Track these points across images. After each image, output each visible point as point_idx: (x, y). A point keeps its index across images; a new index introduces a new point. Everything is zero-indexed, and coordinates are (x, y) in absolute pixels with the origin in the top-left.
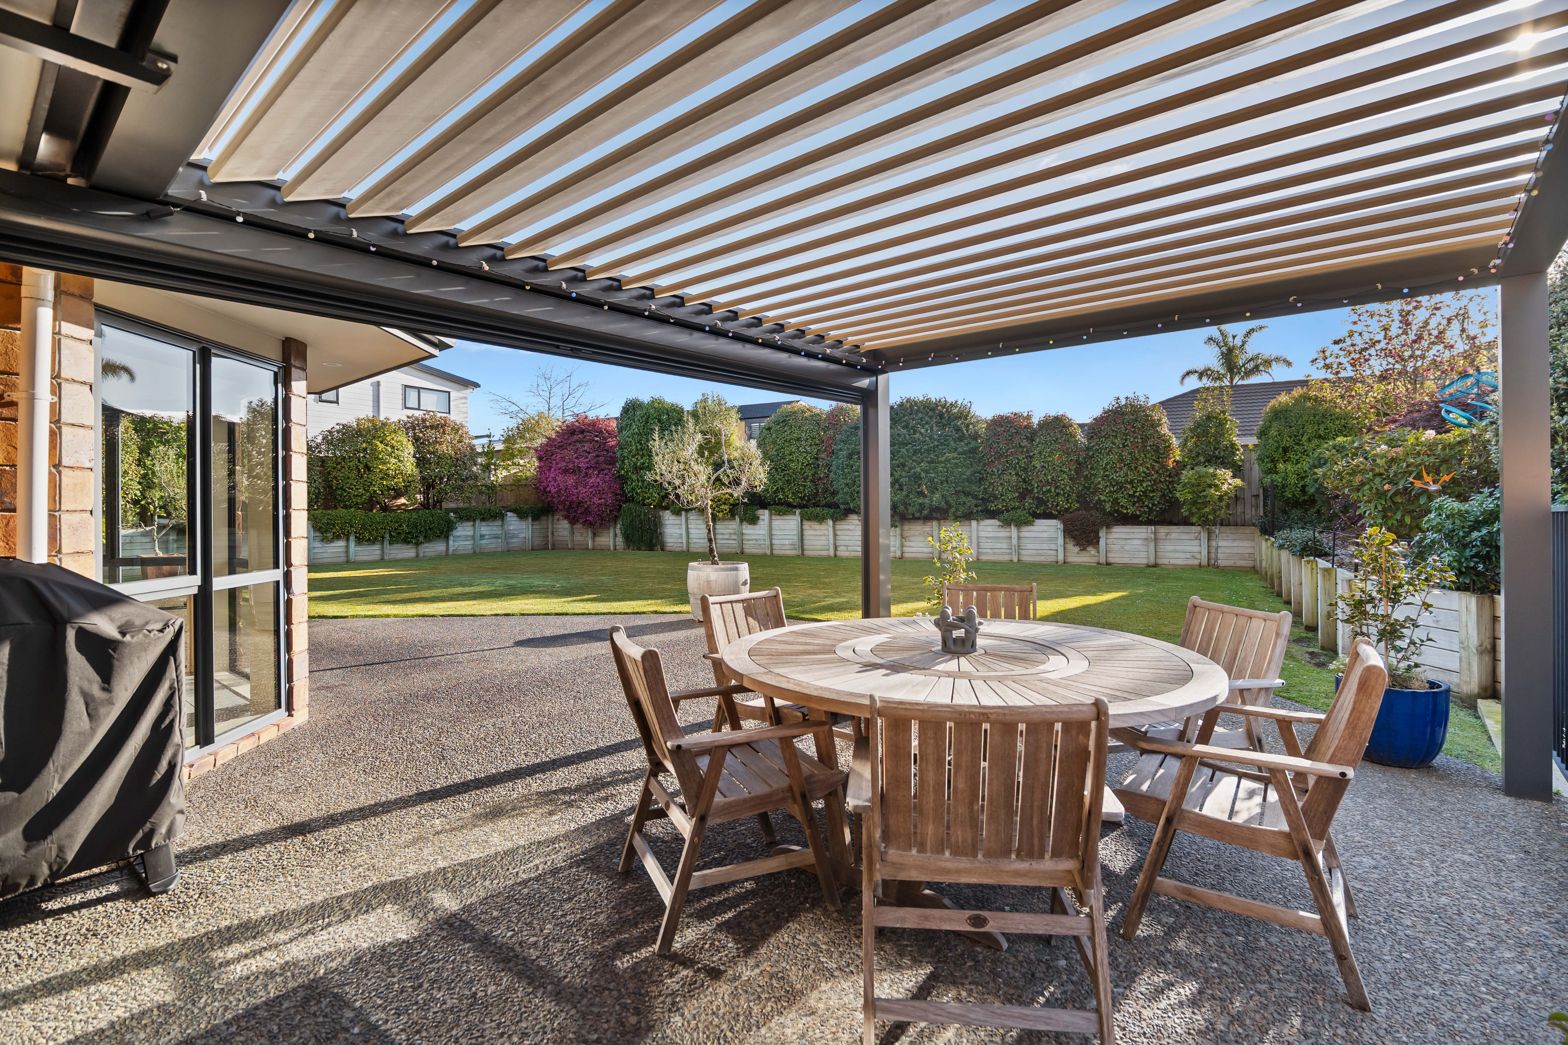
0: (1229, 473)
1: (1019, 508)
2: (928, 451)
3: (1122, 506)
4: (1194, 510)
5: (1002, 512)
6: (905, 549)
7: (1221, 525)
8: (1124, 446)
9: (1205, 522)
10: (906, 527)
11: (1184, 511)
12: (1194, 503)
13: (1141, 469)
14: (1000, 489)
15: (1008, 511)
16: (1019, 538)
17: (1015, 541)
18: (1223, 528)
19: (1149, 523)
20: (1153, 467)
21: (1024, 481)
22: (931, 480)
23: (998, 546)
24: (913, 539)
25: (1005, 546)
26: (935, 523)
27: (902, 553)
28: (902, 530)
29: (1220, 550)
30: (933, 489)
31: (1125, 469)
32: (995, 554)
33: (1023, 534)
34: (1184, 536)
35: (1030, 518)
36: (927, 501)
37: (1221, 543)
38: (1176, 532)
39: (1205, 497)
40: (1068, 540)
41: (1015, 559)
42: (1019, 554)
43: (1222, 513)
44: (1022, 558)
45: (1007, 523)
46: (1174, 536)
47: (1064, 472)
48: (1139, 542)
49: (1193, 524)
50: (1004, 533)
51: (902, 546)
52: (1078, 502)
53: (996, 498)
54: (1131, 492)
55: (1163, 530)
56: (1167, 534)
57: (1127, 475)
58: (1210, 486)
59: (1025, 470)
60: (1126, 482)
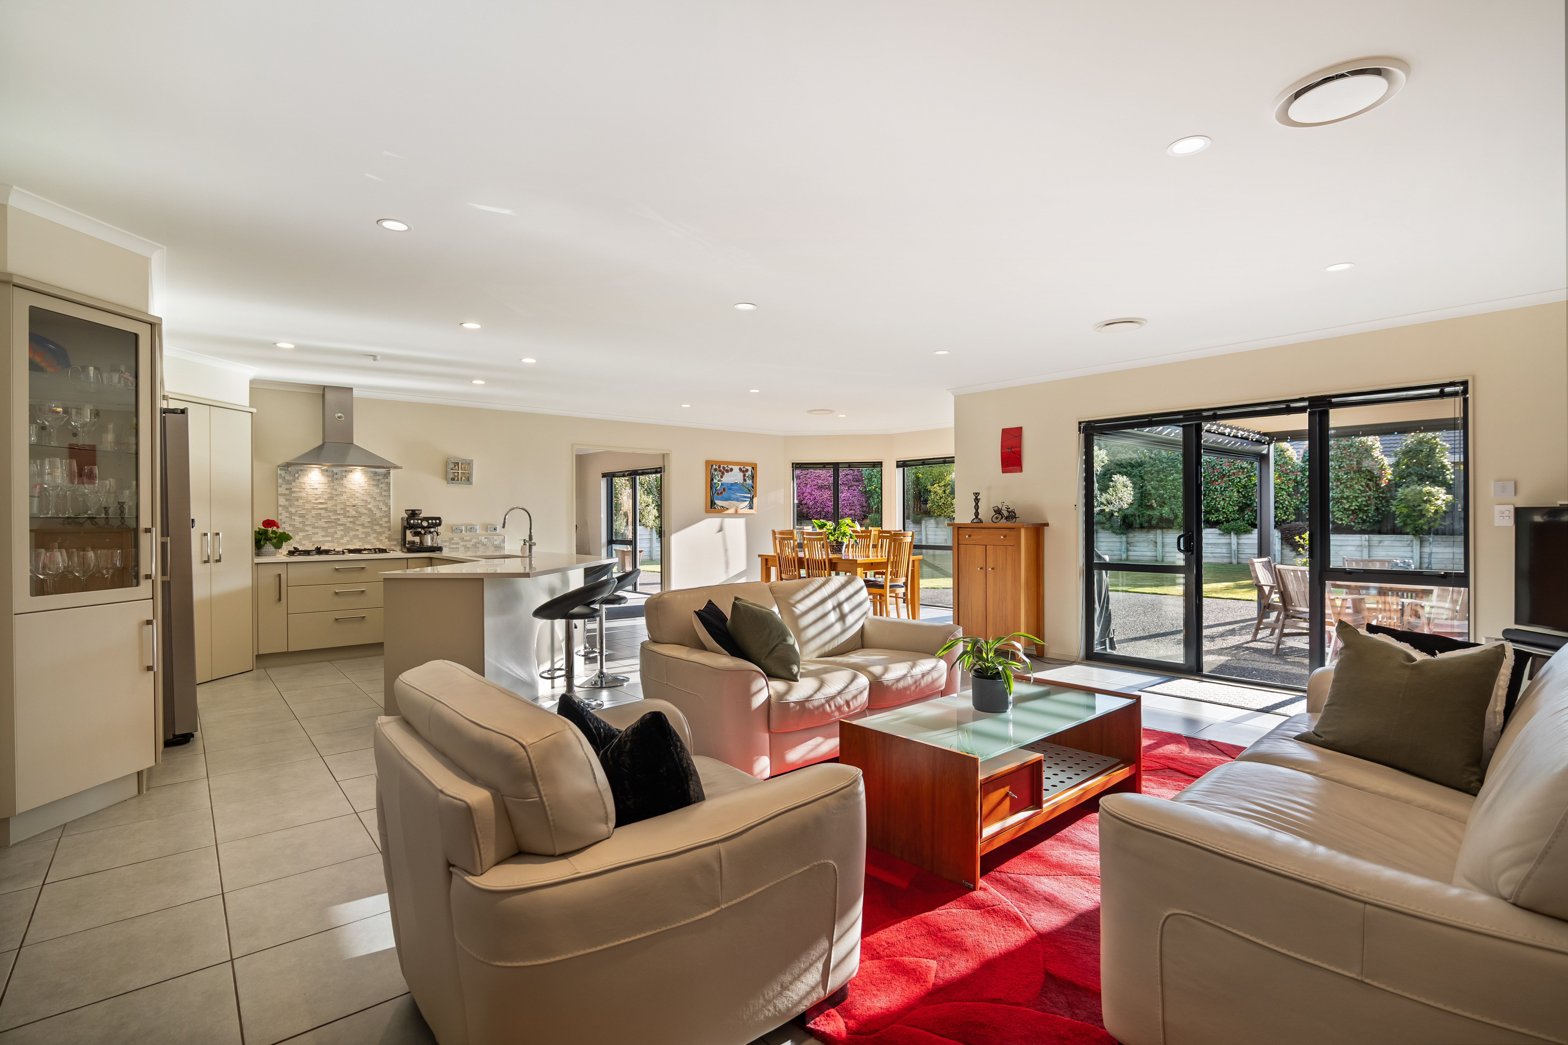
0: (1443, 490)
1: (1238, 519)
2: (1158, 472)
3: (1337, 518)
4: (1409, 521)
5: (1222, 523)
6: (1130, 553)
7: (1435, 534)
8: (1340, 467)
9: (1418, 532)
10: (1131, 535)
11: (1398, 522)
12: (1408, 516)
13: (1357, 487)
14: (1222, 503)
15: (1228, 521)
16: (1238, 544)
17: (1234, 547)
18: (1437, 537)
19: (1362, 532)
20: (1367, 485)
21: (1244, 496)
22: (1161, 496)
23: (1218, 550)
24: (1138, 544)
25: (1224, 551)
26: (1159, 532)
27: (1127, 556)
28: (1127, 537)
29: (1433, 556)
30: (1162, 504)
31: (1341, 487)
32: (1215, 557)
33: (1241, 541)
34: (1397, 544)
35: (1250, 528)
36: (1157, 513)
37: (1435, 550)
38: (1388, 539)
39: (1421, 510)
40: (1284, 546)
41: (1235, 561)
42: (1238, 558)
43: (1436, 525)
44: (1240, 561)
45: (1227, 532)
46: (1386, 543)
47: (1283, 489)
48: (1353, 548)
49: (1407, 534)
50: (1224, 540)
51: (1128, 550)
52: (1295, 514)
53: (1217, 510)
54: (1347, 506)
55: (1376, 538)
56: (1380, 541)
57: (1343, 491)
58: (1426, 502)
59: (1245, 487)
60: (1342, 498)
